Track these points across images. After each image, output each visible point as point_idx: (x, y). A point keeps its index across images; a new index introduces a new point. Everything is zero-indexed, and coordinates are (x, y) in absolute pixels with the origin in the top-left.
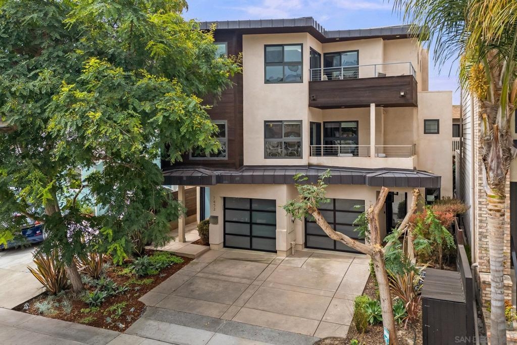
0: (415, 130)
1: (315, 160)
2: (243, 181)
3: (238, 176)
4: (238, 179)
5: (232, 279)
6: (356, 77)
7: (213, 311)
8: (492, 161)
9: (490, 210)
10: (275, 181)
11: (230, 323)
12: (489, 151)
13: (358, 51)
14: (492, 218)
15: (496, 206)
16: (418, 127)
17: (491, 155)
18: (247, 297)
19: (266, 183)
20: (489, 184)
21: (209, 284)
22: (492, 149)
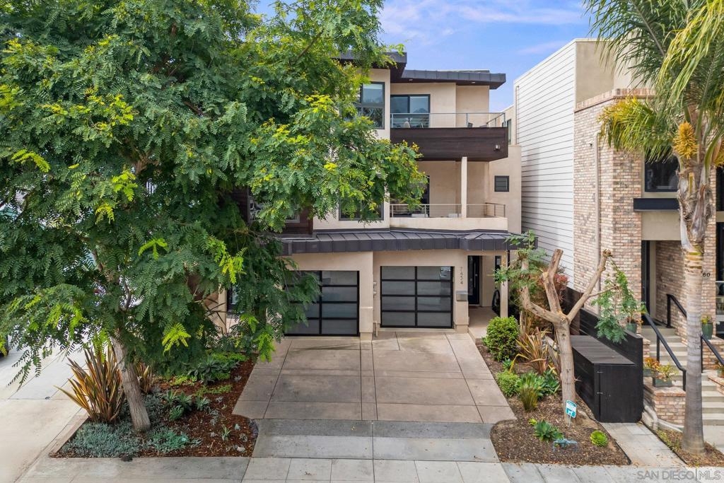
0: (486, 187)
1: (398, 222)
2: (322, 249)
3: (314, 243)
4: (315, 246)
5: (332, 373)
6: (427, 126)
7: (346, 413)
8: (696, 219)
9: (692, 267)
10: (359, 247)
11: (380, 424)
12: (694, 209)
13: (429, 96)
14: (694, 275)
15: (698, 263)
16: (489, 184)
17: (695, 213)
18: (371, 390)
19: (349, 251)
20: (691, 242)
21: (308, 381)
22: (696, 207)
